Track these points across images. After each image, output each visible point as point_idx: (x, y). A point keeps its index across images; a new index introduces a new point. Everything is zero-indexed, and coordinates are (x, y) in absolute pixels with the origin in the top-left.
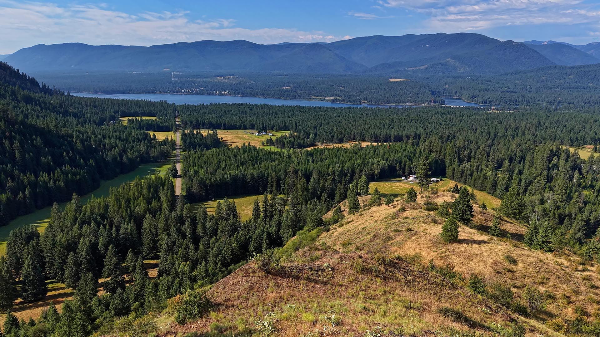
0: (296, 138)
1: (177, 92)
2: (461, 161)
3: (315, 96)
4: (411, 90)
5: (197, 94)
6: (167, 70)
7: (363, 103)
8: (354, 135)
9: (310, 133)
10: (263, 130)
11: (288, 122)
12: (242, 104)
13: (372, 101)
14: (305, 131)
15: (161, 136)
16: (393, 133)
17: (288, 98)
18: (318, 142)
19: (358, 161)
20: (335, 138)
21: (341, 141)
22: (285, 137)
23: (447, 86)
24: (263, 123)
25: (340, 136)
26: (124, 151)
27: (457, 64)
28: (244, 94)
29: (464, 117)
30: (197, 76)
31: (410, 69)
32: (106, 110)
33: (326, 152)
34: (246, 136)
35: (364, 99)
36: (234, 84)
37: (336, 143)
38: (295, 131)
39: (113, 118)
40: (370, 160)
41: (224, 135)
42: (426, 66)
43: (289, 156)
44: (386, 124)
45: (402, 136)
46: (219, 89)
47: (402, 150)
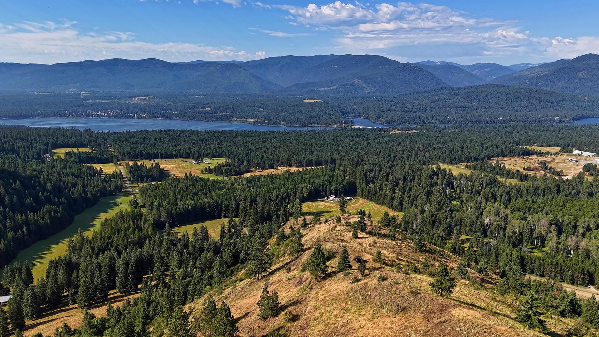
2: (367, 182)
3: (236, 118)
4: (324, 112)
6: (75, 90)
7: (282, 124)
8: (282, 161)
13: (290, 122)
15: (107, 169)
16: (314, 158)
17: (210, 120)
18: (252, 168)
20: (266, 164)
21: (272, 167)
22: (222, 164)
23: (355, 106)
27: (364, 85)
28: (164, 117)
29: (370, 140)
30: (110, 97)
31: (322, 89)
33: (263, 179)
34: (184, 165)
35: (283, 121)
36: (152, 106)
37: (267, 169)
41: (164, 165)
42: (336, 86)
44: (307, 149)
46: (138, 111)
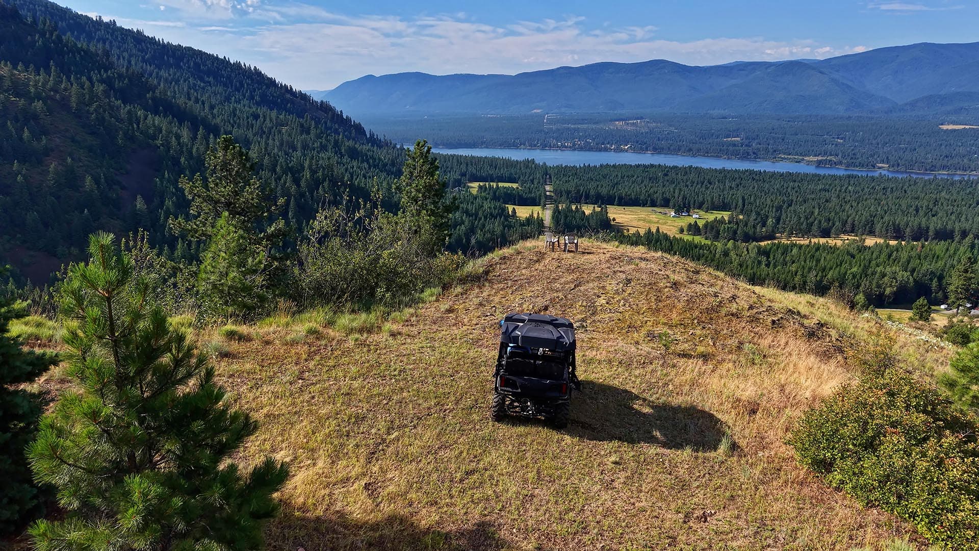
0: (741, 224)
1: (550, 146)
3: (784, 154)
5: (581, 149)
6: (539, 111)
7: (880, 168)
8: (853, 225)
9: (767, 217)
10: (683, 208)
11: (730, 196)
12: (652, 166)
13: (898, 165)
14: (758, 214)
15: (523, 212)
16: (935, 224)
17: (733, 157)
18: (782, 233)
19: (854, 269)
20: (815, 228)
21: (826, 234)
22: (722, 221)
24: (684, 198)
25: (824, 225)
26: (472, 230)
28: (657, 150)
30: (583, 121)
32: (450, 172)
33: (795, 251)
34: (654, 217)
35: (882, 162)
36: (642, 133)
37: (815, 237)
38: (741, 212)
39: (458, 183)
40: (879, 269)
41: (618, 215)
43: (726, 254)
44: (922, 207)
45: (952, 232)
46: (618, 141)
47: (947, 254)
